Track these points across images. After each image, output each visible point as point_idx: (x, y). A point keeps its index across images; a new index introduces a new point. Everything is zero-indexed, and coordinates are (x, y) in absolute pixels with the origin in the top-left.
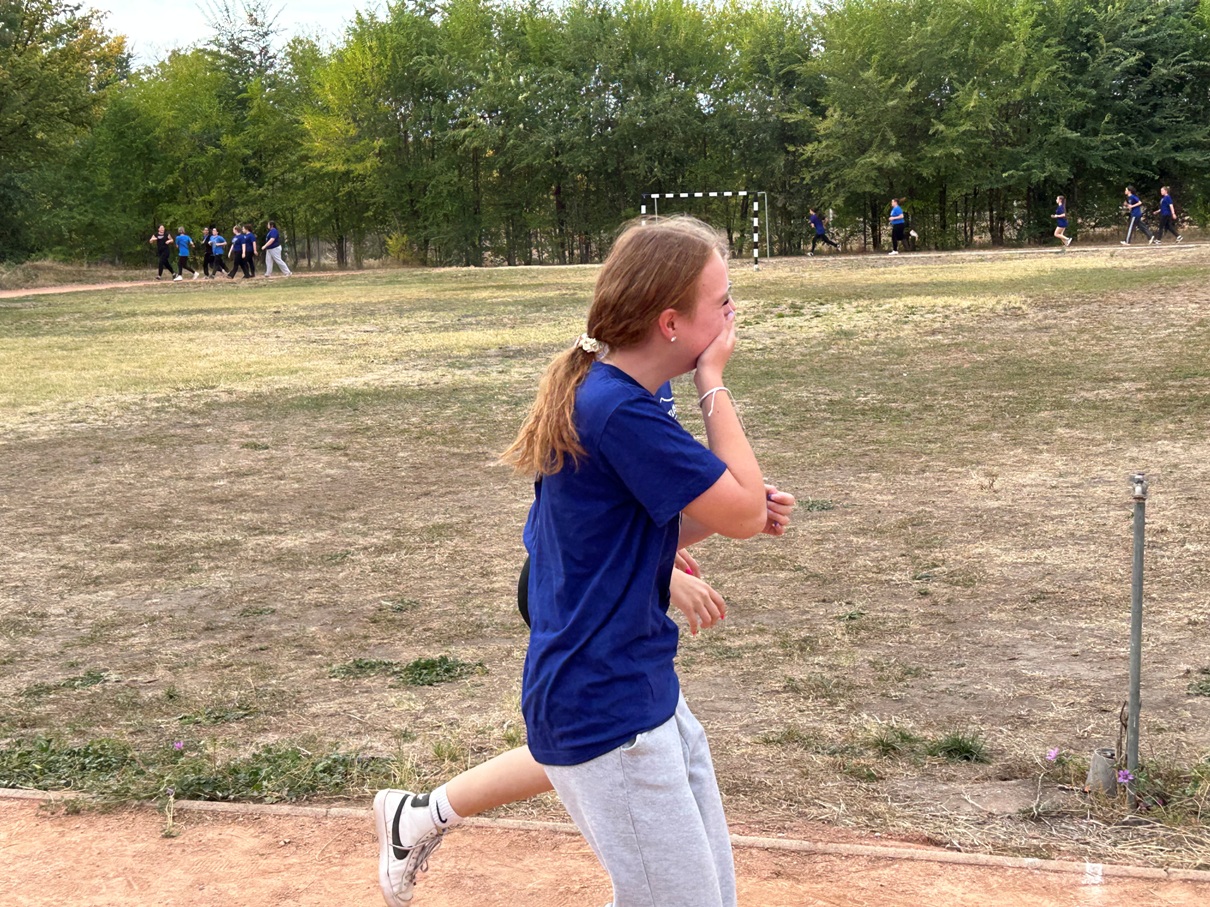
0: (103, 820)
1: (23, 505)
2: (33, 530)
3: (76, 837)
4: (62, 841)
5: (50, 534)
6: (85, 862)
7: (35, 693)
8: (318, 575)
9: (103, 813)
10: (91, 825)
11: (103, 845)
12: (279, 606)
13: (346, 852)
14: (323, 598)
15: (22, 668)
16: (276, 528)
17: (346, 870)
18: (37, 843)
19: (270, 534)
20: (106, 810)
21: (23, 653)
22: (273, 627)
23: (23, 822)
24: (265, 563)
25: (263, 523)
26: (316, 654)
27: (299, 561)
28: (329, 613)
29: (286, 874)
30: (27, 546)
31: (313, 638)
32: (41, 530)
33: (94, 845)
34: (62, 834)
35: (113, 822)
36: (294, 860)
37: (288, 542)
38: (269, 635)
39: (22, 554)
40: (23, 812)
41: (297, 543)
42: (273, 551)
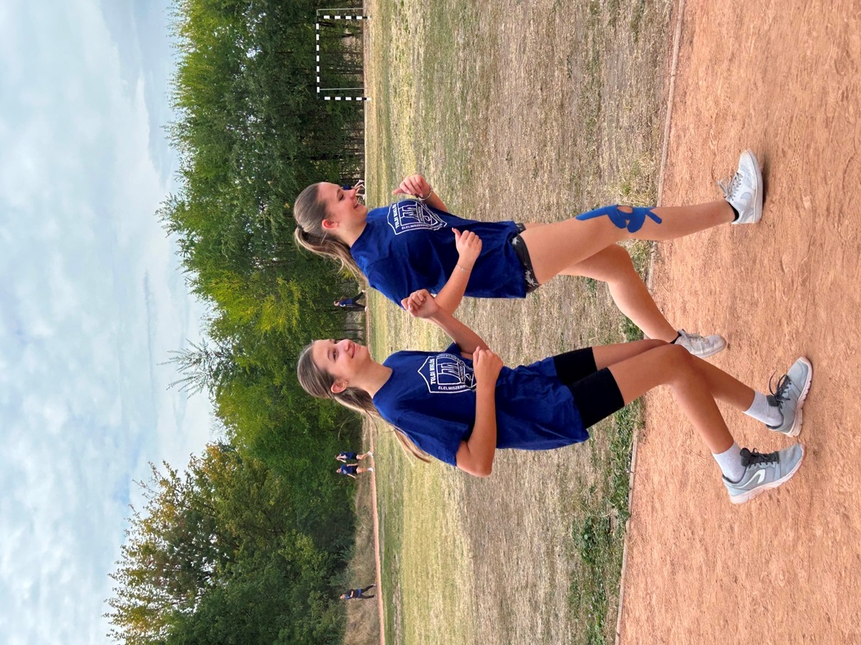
0: (649, 409)
1: (500, 488)
2: (514, 480)
3: (655, 421)
4: (656, 429)
5: (516, 470)
6: (665, 414)
7: (595, 461)
8: (545, 309)
9: (645, 409)
10: (650, 414)
11: (659, 407)
12: (560, 331)
13: (668, 278)
14: (557, 305)
15: (583, 472)
16: (518, 337)
17: (676, 278)
18: (657, 440)
19: (521, 341)
20: (644, 407)
21: (577, 473)
22: (570, 333)
23: (648, 450)
24: (536, 342)
25: (515, 345)
26: (585, 307)
27: (537, 322)
28: (564, 301)
29: (676, 309)
30: (522, 482)
31: (577, 309)
32: (514, 476)
33: (659, 411)
34: (653, 429)
35: (649, 403)
36: (670, 306)
37: (527, 330)
38: (574, 335)
39: (526, 484)
40: (643, 451)
41: (527, 324)
42: (531, 337)
